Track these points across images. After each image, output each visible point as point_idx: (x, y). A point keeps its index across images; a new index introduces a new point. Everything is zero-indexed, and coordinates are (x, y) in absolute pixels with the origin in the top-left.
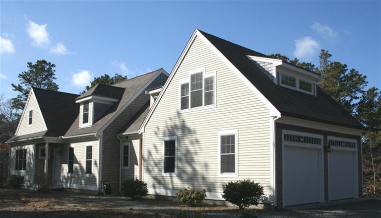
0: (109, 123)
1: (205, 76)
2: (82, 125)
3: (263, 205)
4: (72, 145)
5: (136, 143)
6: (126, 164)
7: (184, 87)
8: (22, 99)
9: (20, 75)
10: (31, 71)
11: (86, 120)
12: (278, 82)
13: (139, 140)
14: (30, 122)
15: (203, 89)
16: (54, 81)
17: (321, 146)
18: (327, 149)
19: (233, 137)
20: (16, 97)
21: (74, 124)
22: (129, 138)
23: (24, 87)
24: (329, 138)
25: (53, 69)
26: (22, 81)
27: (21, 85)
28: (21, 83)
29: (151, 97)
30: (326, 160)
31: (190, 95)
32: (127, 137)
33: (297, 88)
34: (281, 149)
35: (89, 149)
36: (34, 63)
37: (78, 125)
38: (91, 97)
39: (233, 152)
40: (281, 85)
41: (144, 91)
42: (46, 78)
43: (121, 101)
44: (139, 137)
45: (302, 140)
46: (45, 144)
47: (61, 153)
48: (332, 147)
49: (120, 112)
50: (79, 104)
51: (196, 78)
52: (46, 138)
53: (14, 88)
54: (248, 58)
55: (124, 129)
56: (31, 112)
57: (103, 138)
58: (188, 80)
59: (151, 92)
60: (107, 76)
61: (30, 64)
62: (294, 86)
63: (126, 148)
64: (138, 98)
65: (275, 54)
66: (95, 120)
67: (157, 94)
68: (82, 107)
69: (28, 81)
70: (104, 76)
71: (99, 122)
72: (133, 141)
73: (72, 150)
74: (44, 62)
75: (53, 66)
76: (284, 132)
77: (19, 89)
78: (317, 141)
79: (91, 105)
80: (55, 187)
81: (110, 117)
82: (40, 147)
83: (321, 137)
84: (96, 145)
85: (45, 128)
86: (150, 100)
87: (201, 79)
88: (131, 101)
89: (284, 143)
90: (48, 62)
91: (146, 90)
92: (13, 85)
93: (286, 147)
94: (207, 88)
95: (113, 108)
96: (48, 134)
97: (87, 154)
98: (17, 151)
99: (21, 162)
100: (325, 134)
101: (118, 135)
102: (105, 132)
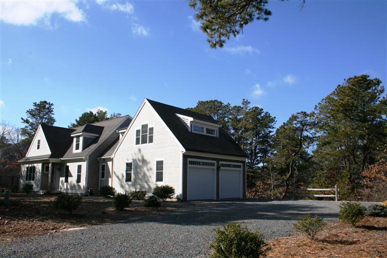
0: (93, 150)
1: (149, 126)
2: (75, 151)
3: (176, 199)
4: (68, 164)
5: (110, 164)
6: (103, 177)
7: (138, 131)
8: (28, 129)
9: (28, 111)
10: (36, 109)
11: (77, 148)
12: (191, 130)
13: (111, 162)
14: (38, 147)
15: (148, 134)
16: (53, 116)
17: (215, 167)
18: (218, 169)
19: (162, 161)
20: (24, 127)
21: (69, 150)
22: (105, 161)
23: (31, 121)
24: (221, 162)
25: (52, 107)
26: (28, 116)
27: (28, 119)
28: (28, 117)
29: (120, 134)
30: (218, 175)
31: (141, 137)
32: (104, 159)
33: (205, 133)
34: (187, 169)
35: (80, 167)
36: (38, 103)
37: (72, 151)
38: (81, 134)
39: (162, 170)
40: (193, 132)
41: (116, 130)
42: (47, 113)
43: (101, 136)
44: (111, 160)
45: (201, 163)
46: (49, 163)
47: (60, 169)
48: (221, 168)
49: (100, 144)
50: (73, 137)
51: (145, 127)
52: (50, 159)
53: (23, 121)
54: (176, 115)
55: (103, 154)
56: (39, 141)
57: (89, 160)
58: (140, 128)
59: (120, 131)
60: (91, 113)
61: (35, 104)
62: (203, 132)
63: (103, 167)
64: (112, 134)
65: (213, 100)
66: (84, 148)
67: (124, 133)
68: (75, 140)
69: (33, 116)
70: (89, 112)
71: (86, 149)
72: (108, 163)
73: (68, 167)
74: (45, 102)
75: (52, 104)
76: (189, 159)
77: (27, 121)
78: (213, 165)
79: (81, 139)
80: (56, 192)
81: (93, 147)
82: (45, 165)
83: (215, 162)
84: (84, 165)
85: (49, 152)
86: (119, 136)
87: (147, 128)
88: (107, 137)
89: (189, 166)
90: (48, 102)
91: (117, 129)
92: (22, 118)
93: (189, 167)
94: (150, 134)
95: (95, 140)
96: (51, 156)
97: (78, 170)
98: (28, 168)
99: (30, 175)
100: (218, 160)
101: (98, 158)
102: (90, 156)
